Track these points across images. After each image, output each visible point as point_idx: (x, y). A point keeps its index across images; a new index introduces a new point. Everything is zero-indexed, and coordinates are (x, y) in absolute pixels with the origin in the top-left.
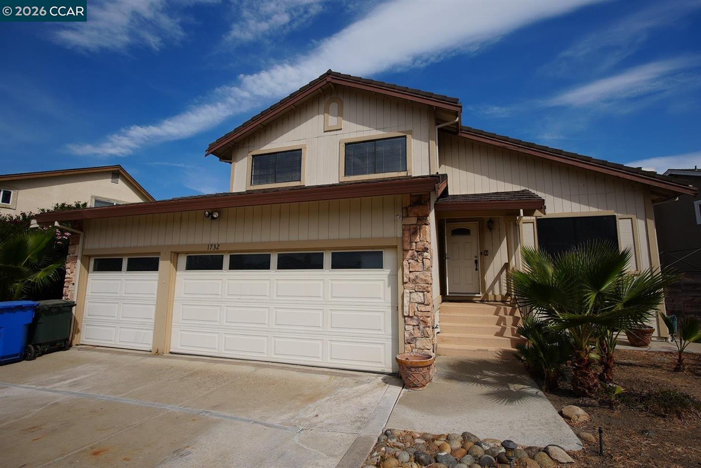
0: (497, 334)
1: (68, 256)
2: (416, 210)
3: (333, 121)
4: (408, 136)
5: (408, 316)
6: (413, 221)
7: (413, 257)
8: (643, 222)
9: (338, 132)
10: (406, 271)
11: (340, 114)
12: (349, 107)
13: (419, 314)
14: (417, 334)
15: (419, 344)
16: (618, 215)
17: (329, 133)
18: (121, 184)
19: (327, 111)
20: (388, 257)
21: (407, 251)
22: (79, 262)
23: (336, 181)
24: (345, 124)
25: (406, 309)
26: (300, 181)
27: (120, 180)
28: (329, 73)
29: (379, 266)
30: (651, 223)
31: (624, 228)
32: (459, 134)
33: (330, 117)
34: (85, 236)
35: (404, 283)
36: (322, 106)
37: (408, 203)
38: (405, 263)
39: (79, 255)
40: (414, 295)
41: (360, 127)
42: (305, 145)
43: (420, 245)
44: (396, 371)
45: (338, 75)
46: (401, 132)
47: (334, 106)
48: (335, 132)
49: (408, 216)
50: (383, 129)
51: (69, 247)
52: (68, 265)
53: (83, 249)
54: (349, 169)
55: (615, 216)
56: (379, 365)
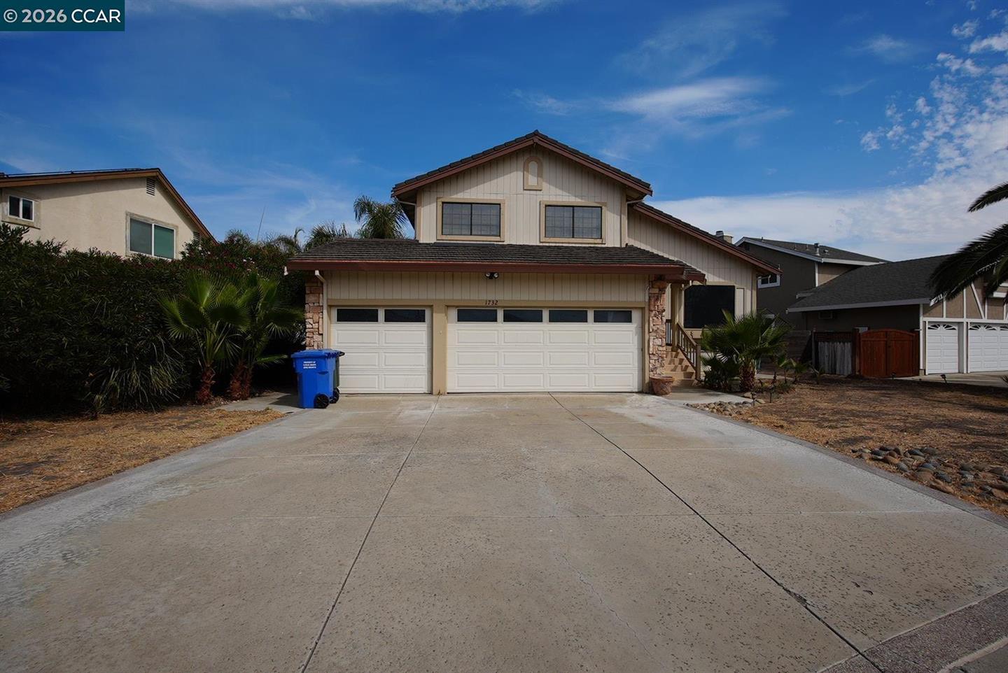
0: (672, 371)
1: (307, 306)
2: (658, 284)
3: (532, 180)
4: (603, 207)
5: (653, 354)
6: (656, 291)
7: (655, 316)
8: (750, 292)
9: (538, 192)
10: (652, 325)
11: (540, 175)
12: (549, 169)
13: (659, 352)
14: (657, 365)
15: (658, 371)
16: (736, 286)
17: (528, 192)
18: (158, 198)
19: (525, 169)
20: (636, 315)
21: (652, 311)
22: (325, 312)
23: (533, 240)
24: (545, 185)
25: (651, 349)
26: (500, 236)
28: (536, 134)
29: (629, 320)
30: (755, 293)
31: (739, 294)
32: (634, 207)
33: (530, 175)
34: (327, 285)
35: (649, 332)
36: (521, 163)
37: (653, 279)
38: (651, 319)
39: (325, 306)
40: (656, 340)
41: (559, 192)
42: (504, 200)
43: (660, 307)
44: (640, 390)
45: (545, 138)
46: (596, 202)
47: (533, 166)
48: (534, 192)
49: (653, 287)
50: (582, 197)
51: (306, 296)
52: (308, 315)
53: (327, 299)
54: (549, 230)
55: (734, 286)
56: (629, 387)
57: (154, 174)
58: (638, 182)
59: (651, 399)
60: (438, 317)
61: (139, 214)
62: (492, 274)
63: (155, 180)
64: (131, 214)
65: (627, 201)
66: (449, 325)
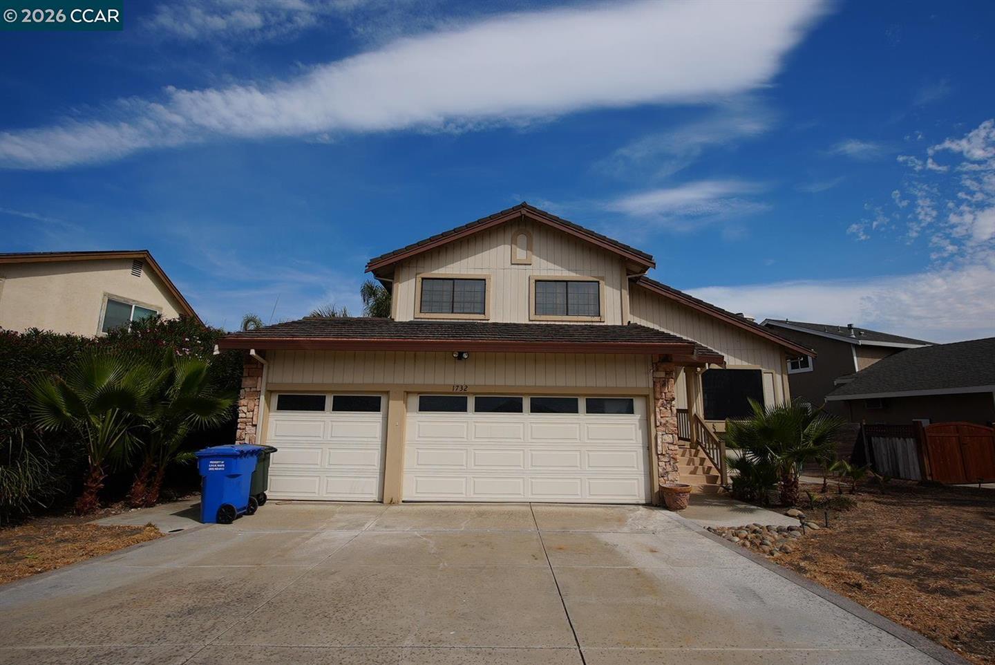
0: (691, 473)
1: (242, 391)
2: (664, 365)
3: (521, 254)
4: (601, 282)
5: (662, 454)
6: (662, 374)
7: (663, 405)
8: (780, 376)
9: (527, 267)
10: (658, 417)
11: (529, 248)
12: (537, 241)
13: (670, 452)
14: (669, 468)
15: (670, 477)
16: (763, 370)
17: (516, 266)
18: (144, 279)
19: (514, 242)
20: (638, 405)
21: (659, 399)
22: (262, 398)
23: (523, 319)
24: (535, 259)
25: (660, 448)
26: (484, 314)
27: (143, 273)
28: (524, 205)
29: (630, 411)
30: (786, 377)
31: (767, 380)
32: (638, 283)
33: (518, 249)
34: (269, 368)
35: (656, 426)
36: (509, 236)
37: (658, 360)
38: (657, 410)
39: (263, 392)
40: (665, 437)
41: (551, 265)
42: (490, 275)
43: (669, 395)
44: (649, 501)
45: (533, 210)
46: (595, 277)
47: (522, 239)
48: (523, 267)
49: (657, 370)
50: (576, 271)
51: (243, 380)
52: (243, 402)
53: (267, 383)
54: (539, 308)
55: (760, 371)
56: (635, 498)
57: (142, 256)
58: (639, 253)
59: (661, 515)
60: (395, 406)
61: (117, 294)
62: (460, 355)
63: (141, 262)
64: (109, 294)
65: (628, 275)
66: (409, 414)
